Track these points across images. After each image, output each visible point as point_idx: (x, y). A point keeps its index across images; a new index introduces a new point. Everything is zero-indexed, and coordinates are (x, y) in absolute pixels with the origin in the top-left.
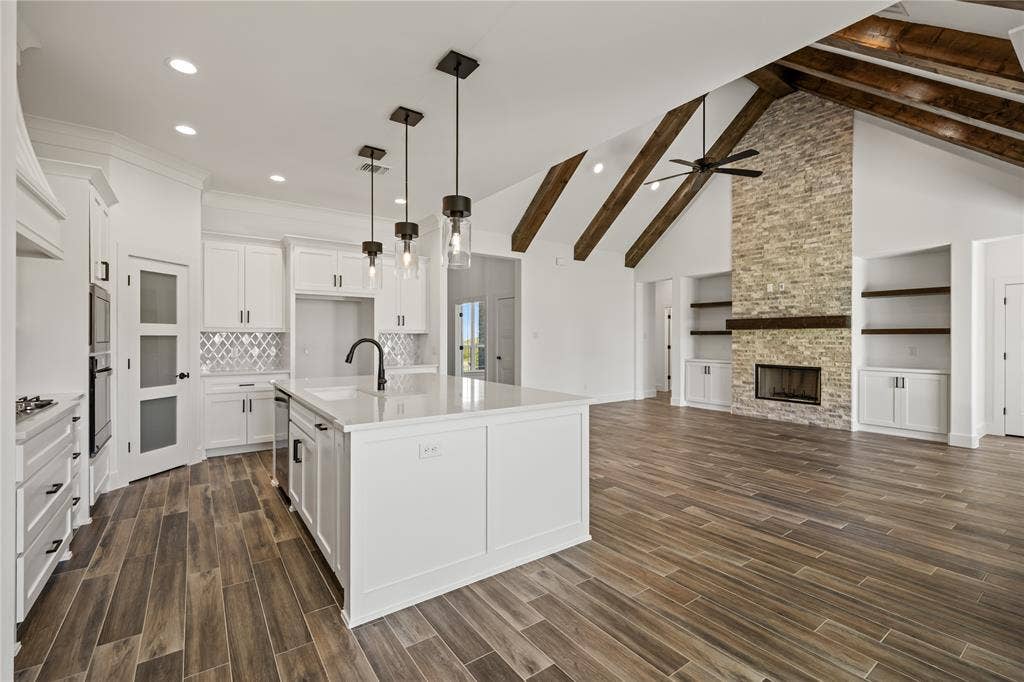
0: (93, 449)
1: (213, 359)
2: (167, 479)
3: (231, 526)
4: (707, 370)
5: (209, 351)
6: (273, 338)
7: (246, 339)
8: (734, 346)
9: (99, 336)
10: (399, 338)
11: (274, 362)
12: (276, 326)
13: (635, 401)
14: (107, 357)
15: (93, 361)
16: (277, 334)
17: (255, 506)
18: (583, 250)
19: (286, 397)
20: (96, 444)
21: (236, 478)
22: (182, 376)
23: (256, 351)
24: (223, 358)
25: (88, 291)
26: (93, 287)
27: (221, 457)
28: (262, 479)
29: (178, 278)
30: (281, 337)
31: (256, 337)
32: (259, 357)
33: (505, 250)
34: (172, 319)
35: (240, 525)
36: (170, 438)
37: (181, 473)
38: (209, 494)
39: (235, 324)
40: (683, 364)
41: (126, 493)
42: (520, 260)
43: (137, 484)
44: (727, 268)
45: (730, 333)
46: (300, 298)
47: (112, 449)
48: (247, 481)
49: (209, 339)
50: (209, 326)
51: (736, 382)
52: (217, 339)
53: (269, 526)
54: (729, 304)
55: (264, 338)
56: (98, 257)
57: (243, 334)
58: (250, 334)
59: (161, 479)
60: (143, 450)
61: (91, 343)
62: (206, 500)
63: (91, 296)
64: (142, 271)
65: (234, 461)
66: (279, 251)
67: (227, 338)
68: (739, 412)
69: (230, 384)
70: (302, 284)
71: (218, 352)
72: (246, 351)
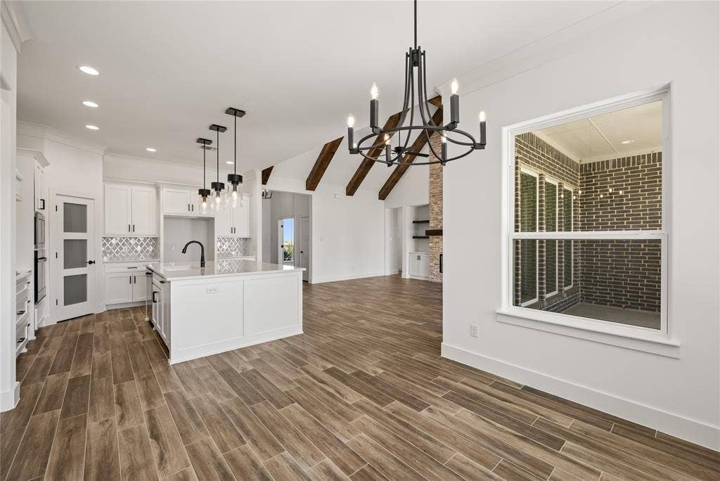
0: (36, 300)
1: (111, 252)
2: (82, 320)
3: (118, 337)
4: (419, 258)
5: (108, 248)
6: (150, 241)
7: (132, 241)
8: (431, 245)
9: (39, 240)
10: (233, 240)
11: (151, 256)
12: (153, 234)
13: (385, 276)
14: (43, 251)
15: (36, 253)
16: (153, 238)
17: (134, 329)
18: (351, 189)
19: (151, 272)
20: (39, 297)
21: (124, 318)
22: (90, 262)
23: (139, 248)
24: (117, 252)
25: (33, 216)
26: (36, 214)
27: (116, 310)
28: (140, 318)
29: (88, 206)
30: (156, 239)
31: (139, 240)
32: (142, 252)
33: (302, 189)
34: (84, 230)
35: (123, 336)
36: (83, 298)
37: (90, 318)
38: (107, 325)
39: (125, 233)
40: (408, 255)
41: (55, 327)
42: (311, 195)
43: (62, 323)
44: (426, 202)
45: (428, 238)
46: (166, 217)
47: (47, 302)
48: (131, 320)
49: (108, 241)
50: (108, 233)
51: (431, 264)
52: (114, 241)
53: (140, 336)
54: (428, 222)
55: (145, 240)
56: (38, 197)
57: (130, 238)
58: (136, 238)
59: (77, 321)
60: (65, 304)
61: (35, 243)
62: (105, 328)
63: (35, 218)
64: (64, 203)
65: (124, 311)
66: (153, 190)
67: (121, 241)
68: (432, 280)
69: (121, 268)
70: (167, 210)
71: (114, 249)
72: (133, 248)
